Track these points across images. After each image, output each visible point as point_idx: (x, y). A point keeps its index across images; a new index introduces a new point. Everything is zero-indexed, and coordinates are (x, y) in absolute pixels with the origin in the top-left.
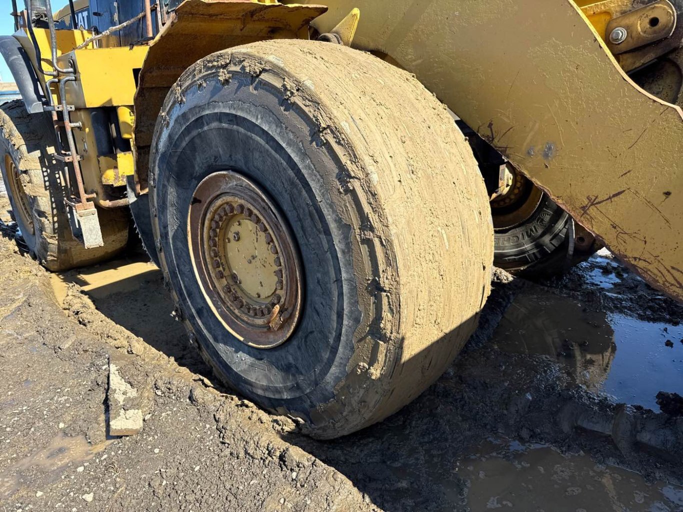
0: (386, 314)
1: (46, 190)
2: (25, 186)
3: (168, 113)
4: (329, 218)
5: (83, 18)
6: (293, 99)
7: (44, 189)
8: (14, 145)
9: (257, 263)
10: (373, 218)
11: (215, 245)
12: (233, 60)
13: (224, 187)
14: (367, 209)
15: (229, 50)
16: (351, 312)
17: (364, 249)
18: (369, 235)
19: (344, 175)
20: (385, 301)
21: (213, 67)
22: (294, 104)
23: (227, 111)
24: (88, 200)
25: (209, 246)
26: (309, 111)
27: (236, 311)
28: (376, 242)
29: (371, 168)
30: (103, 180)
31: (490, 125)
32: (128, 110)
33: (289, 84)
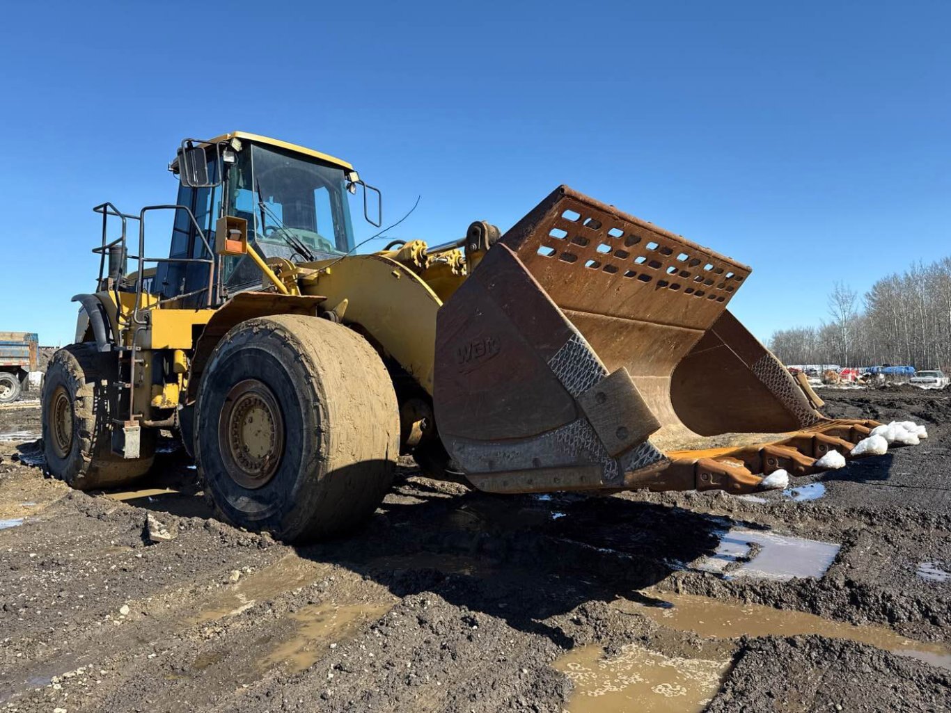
0: (323, 445)
1: (93, 414)
2: (77, 410)
3: (220, 349)
4: (300, 396)
5: (148, 283)
6: (289, 342)
7: (91, 413)
8: (75, 377)
9: (261, 434)
10: (319, 395)
11: (236, 427)
12: (263, 323)
13: (248, 389)
14: (317, 391)
15: (261, 318)
16: (307, 446)
17: (314, 411)
18: (318, 404)
19: (308, 376)
20: (323, 438)
21: (251, 325)
22: (289, 344)
23: (255, 347)
24: (135, 419)
25: (232, 428)
26: (296, 347)
27: (244, 469)
28: (320, 406)
29: (321, 372)
30: (152, 403)
31: (412, 366)
32: (182, 353)
33: (287, 335)
